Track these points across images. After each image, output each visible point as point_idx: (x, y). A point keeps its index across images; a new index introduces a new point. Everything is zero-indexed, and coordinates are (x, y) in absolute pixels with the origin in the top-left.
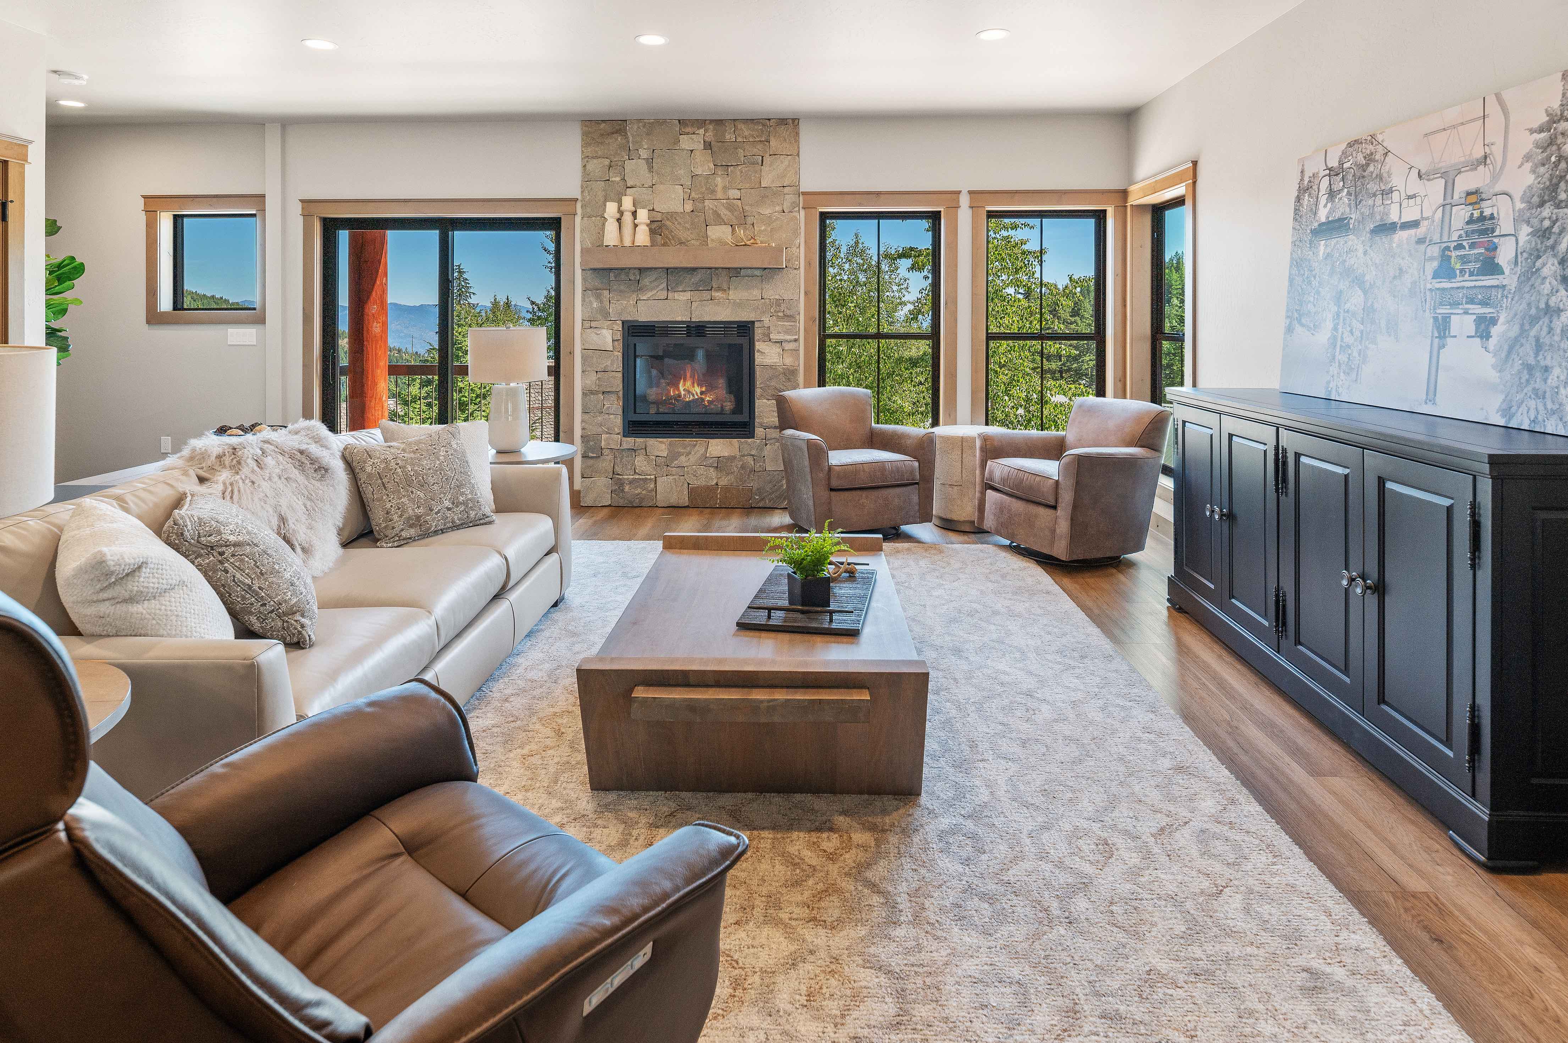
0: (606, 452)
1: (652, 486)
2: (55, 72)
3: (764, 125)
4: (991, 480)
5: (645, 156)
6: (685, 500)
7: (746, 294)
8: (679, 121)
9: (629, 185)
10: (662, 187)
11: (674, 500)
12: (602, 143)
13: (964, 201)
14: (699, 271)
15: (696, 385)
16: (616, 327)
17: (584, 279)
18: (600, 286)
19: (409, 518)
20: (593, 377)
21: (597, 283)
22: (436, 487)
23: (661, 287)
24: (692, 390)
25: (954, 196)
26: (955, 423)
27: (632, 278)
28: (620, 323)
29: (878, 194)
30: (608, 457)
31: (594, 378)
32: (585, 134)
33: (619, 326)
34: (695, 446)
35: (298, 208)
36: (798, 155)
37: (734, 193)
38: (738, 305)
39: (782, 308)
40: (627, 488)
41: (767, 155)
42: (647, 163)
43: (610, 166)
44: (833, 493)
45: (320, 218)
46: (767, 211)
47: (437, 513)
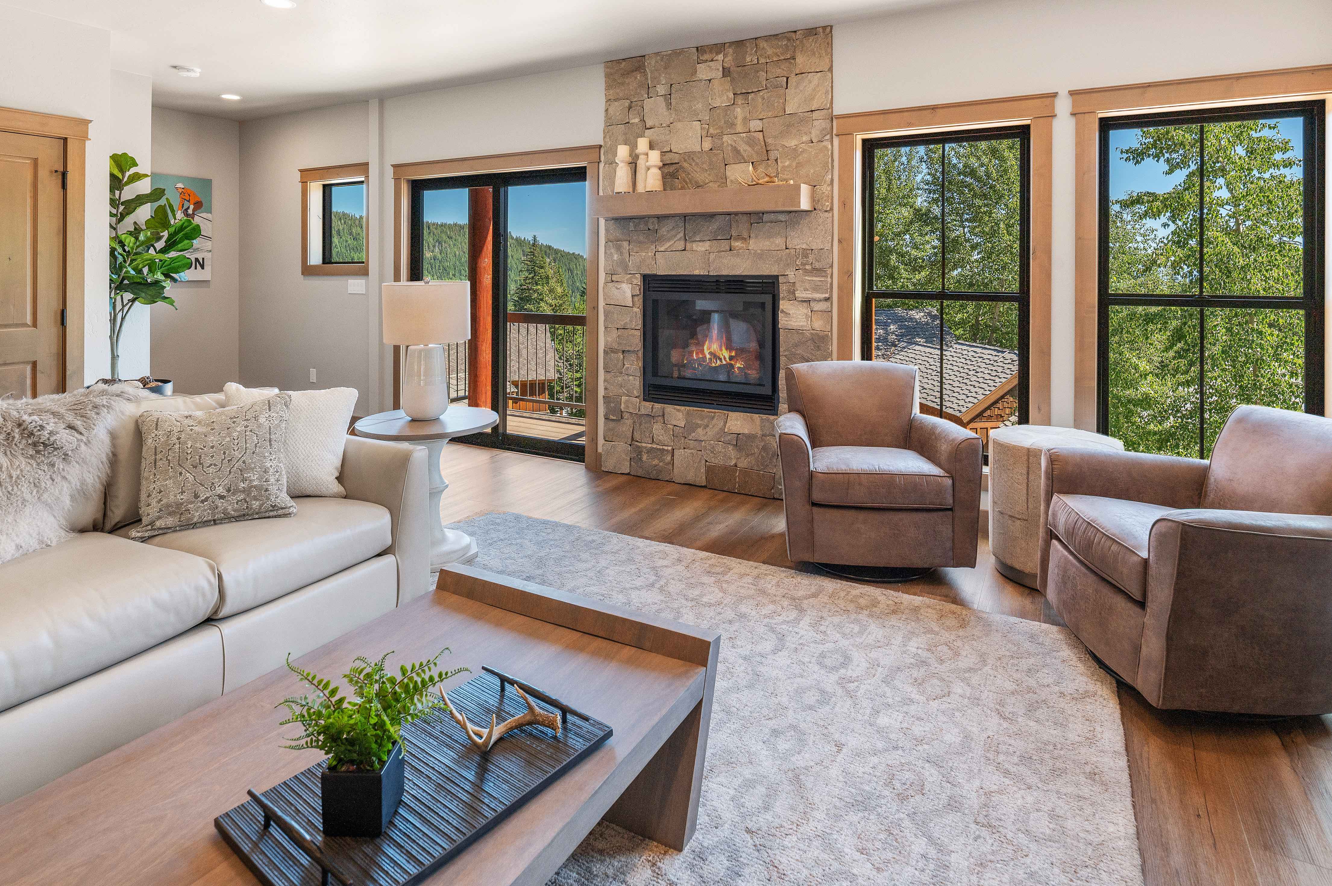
0: (626, 416)
1: (669, 458)
2: (175, 67)
3: (789, 40)
4: (1055, 527)
5: (663, 93)
6: (702, 481)
7: (768, 243)
8: (697, 48)
9: (648, 126)
10: (679, 125)
11: (690, 477)
12: (623, 84)
13: (1063, 106)
14: (717, 217)
15: (724, 349)
16: (635, 282)
17: (607, 230)
18: (621, 237)
19: (168, 506)
20: (615, 334)
21: (618, 234)
22: (211, 470)
23: (678, 237)
24: (719, 353)
25: (1047, 101)
26: (1047, 421)
27: (651, 227)
28: (638, 276)
29: (934, 108)
30: (628, 422)
31: (615, 336)
32: (607, 76)
33: (638, 280)
34: (713, 418)
35: (390, 172)
36: (831, 69)
37: (755, 125)
38: (761, 256)
39: (811, 258)
40: (645, 457)
41: (793, 75)
42: (665, 99)
43: (630, 108)
44: (815, 510)
45: (408, 181)
46: (792, 143)
47: (202, 502)
